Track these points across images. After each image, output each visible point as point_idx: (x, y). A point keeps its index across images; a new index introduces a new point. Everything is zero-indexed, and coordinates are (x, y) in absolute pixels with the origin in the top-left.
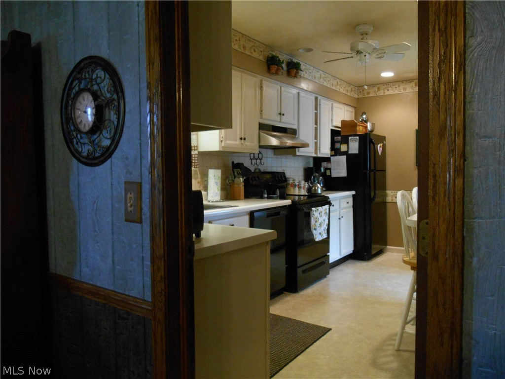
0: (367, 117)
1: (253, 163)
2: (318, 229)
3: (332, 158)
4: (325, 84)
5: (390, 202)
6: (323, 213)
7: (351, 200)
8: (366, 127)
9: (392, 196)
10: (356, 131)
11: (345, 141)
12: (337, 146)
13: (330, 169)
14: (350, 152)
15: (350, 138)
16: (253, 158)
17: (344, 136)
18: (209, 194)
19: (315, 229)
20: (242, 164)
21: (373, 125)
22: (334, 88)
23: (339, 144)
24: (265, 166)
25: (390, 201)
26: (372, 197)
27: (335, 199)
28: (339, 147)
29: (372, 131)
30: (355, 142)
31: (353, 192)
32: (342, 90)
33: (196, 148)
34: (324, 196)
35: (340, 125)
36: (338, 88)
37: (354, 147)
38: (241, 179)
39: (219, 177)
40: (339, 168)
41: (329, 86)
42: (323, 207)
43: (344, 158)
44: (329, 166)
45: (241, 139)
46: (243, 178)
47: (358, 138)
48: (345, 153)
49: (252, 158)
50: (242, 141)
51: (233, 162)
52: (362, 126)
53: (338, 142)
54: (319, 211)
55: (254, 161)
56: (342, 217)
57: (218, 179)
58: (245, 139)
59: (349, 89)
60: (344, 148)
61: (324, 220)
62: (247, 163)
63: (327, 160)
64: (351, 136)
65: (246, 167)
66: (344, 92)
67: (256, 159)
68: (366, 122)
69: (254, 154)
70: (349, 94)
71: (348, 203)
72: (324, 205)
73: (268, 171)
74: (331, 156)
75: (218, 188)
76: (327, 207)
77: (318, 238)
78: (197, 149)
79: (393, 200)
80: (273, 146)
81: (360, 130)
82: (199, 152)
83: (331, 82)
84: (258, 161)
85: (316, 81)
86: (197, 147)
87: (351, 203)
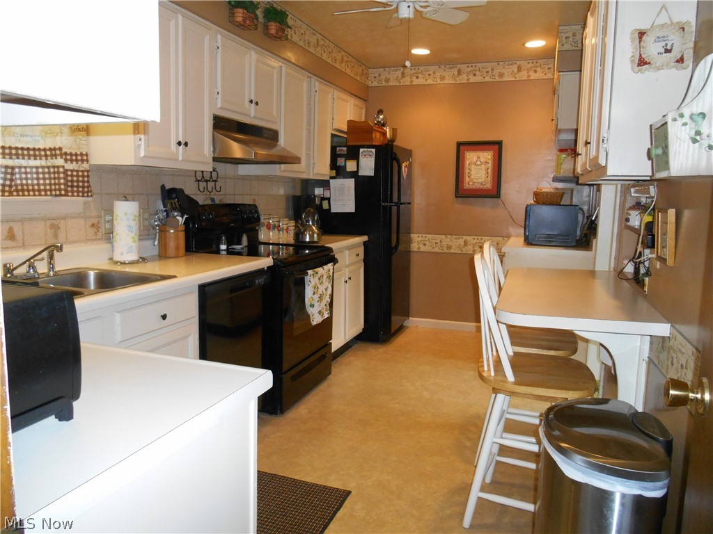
0: (385, 117)
1: (202, 189)
2: (316, 305)
3: (332, 181)
4: (325, 57)
5: (416, 252)
6: (325, 277)
7: (361, 250)
8: (384, 134)
9: (419, 243)
10: (371, 139)
11: (354, 154)
12: (341, 162)
13: (329, 199)
14: (361, 174)
15: (361, 150)
16: (202, 179)
17: (352, 146)
18: (115, 249)
19: (312, 306)
20: (181, 191)
21: (394, 131)
22: (338, 66)
23: (344, 159)
24: (222, 192)
25: (415, 250)
26: (393, 246)
27: (341, 250)
28: (343, 164)
29: (393, 141)
30: (369, 158)
31: (365, 238)
32: (348, 71)
33: (85, 158)
34: (323, 247)
35: (345, 128)
36: (343, 67)
37: (367, 164)
38: (180, 218)
39: (135, 216)
40: (343, 199)
41: (329, 61)
42: (325, 267)
43: (351, 183)
44: (327, 195)
45: (179, 143)
46: (182, 217)
47: (374, 150)
48: (354, 175)
49: (199, 179)
50: (181, 147)
51: (163, 187)
52: (379, 132)
53: (341, 156)
54: (319, 275)
55: (202, 185)
56: (350, 278)
57: (134, 220)
58: (186, 144)
59: (359, 70)
60: (351, 166)
61: (326, 289)
62: (190, 189)
63: (325, 184)
64: (363, 147)
65: (187, 196)
66: (352, 75)
67: (207, 181)
68: (383, 125)
69: (203, 172)
70: (358, 79)
71: (358, 255)
72: (326, 264)
73: (227, 202)
74: (332, 178)
75: (133, 238)
76: (330, 266)
77: (316, 319)
78: (87, 161)
79: (419, 248)
80: (236, 159)
81: (377, 138)
82: (91, 166)
83: (334, 54)
84: (211, 184)
85: (311, 50)
86: (87, 155)
87: (362, 256)
